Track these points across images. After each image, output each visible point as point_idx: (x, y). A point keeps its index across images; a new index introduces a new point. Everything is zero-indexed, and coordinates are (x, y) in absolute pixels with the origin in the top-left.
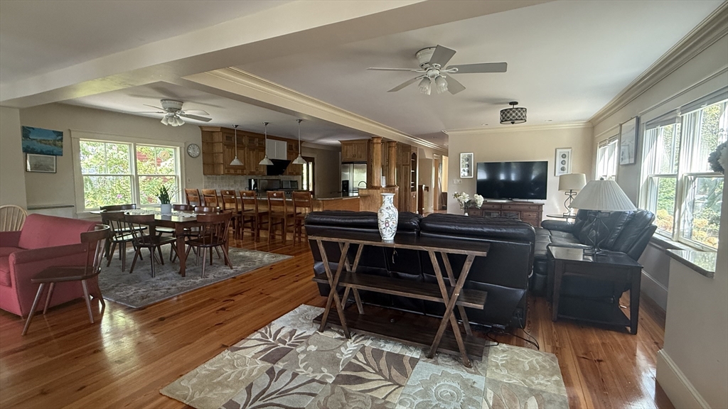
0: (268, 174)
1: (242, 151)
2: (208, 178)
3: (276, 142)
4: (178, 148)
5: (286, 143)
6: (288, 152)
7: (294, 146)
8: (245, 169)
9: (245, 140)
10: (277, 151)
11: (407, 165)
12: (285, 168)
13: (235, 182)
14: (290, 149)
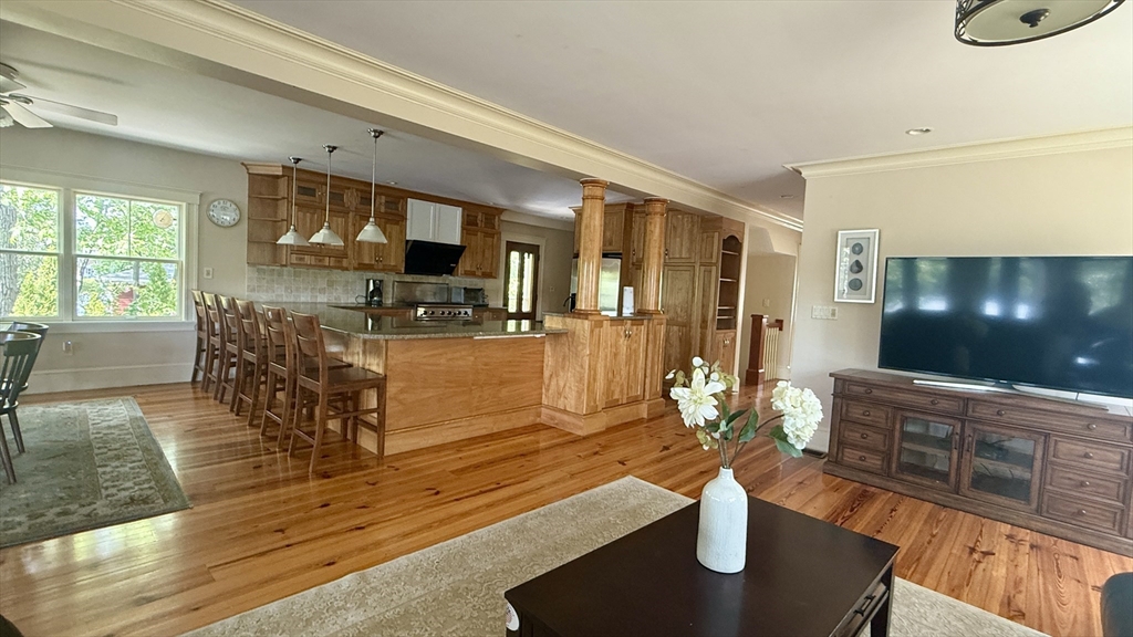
0: (408, 271)
1: (340, 220)
2: (258, 270)
3: (432, 207)
4: (184, 204)
5: (459, 211)
6: (463, 229)
7: (482, 219)
8: (345, 256)
9: (351, 199)
10: (437, 225)
11: (711, 264)
12: (457, 263)
13: (331, 284)
14: (469, 224)
